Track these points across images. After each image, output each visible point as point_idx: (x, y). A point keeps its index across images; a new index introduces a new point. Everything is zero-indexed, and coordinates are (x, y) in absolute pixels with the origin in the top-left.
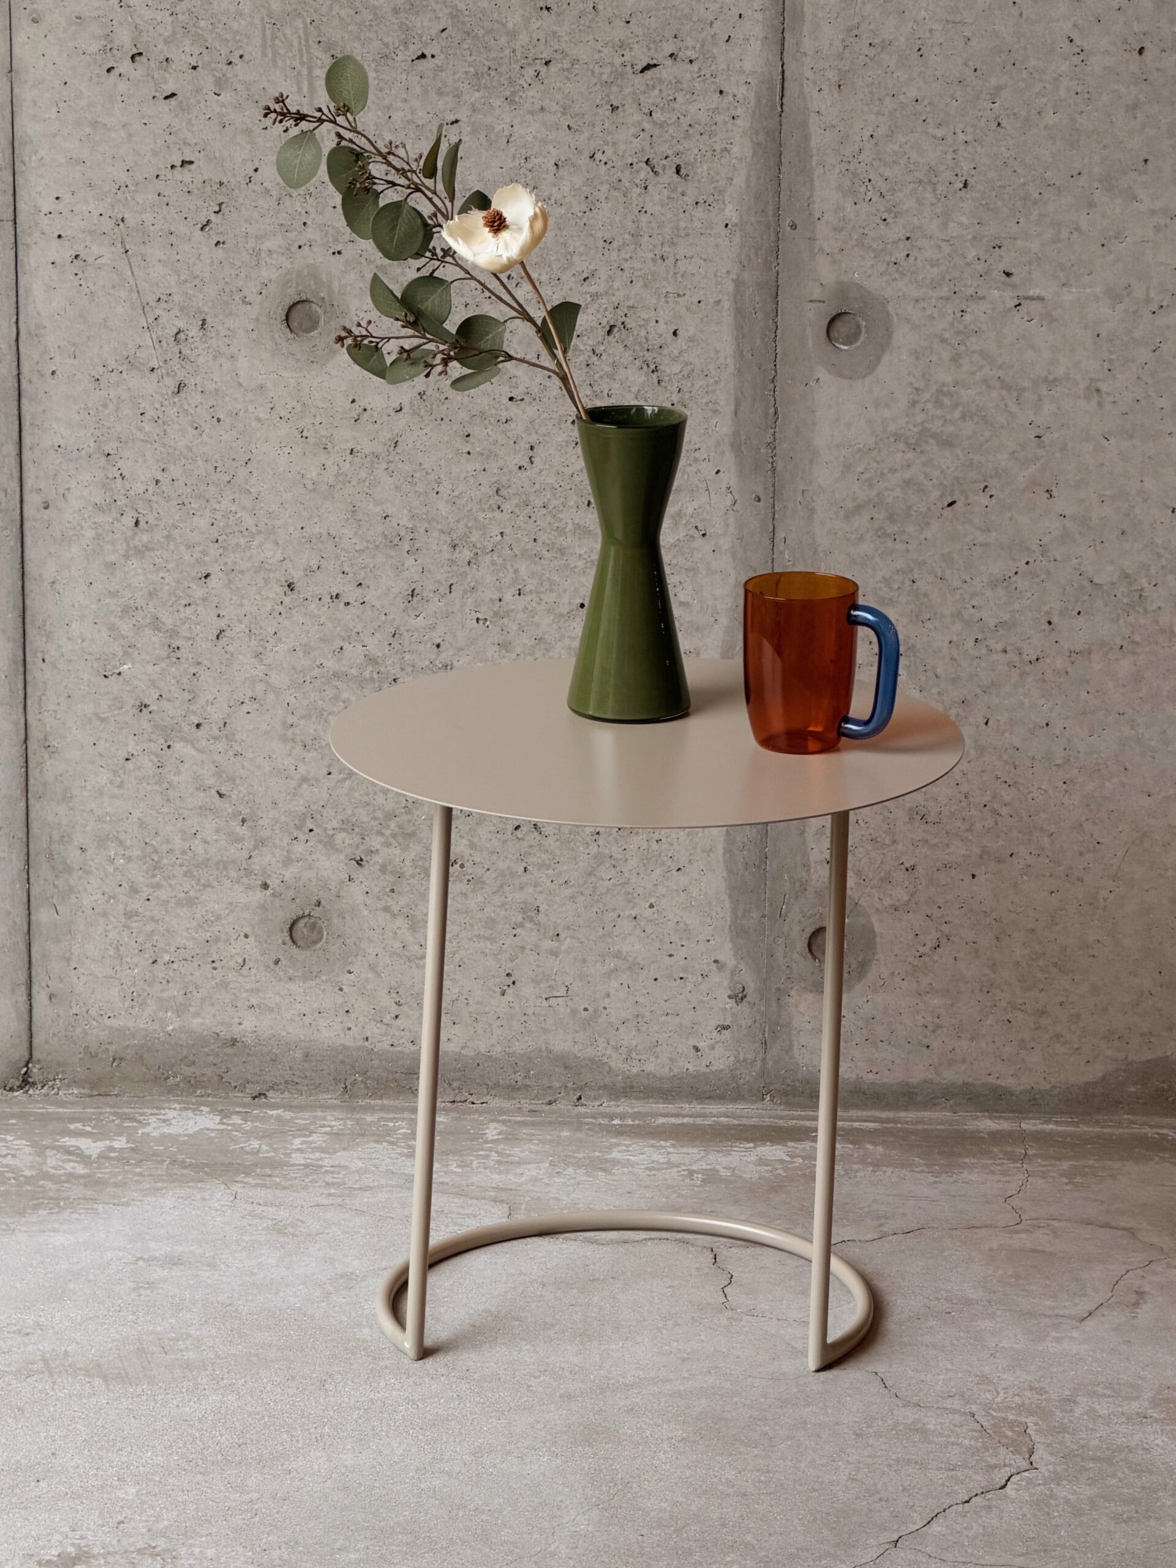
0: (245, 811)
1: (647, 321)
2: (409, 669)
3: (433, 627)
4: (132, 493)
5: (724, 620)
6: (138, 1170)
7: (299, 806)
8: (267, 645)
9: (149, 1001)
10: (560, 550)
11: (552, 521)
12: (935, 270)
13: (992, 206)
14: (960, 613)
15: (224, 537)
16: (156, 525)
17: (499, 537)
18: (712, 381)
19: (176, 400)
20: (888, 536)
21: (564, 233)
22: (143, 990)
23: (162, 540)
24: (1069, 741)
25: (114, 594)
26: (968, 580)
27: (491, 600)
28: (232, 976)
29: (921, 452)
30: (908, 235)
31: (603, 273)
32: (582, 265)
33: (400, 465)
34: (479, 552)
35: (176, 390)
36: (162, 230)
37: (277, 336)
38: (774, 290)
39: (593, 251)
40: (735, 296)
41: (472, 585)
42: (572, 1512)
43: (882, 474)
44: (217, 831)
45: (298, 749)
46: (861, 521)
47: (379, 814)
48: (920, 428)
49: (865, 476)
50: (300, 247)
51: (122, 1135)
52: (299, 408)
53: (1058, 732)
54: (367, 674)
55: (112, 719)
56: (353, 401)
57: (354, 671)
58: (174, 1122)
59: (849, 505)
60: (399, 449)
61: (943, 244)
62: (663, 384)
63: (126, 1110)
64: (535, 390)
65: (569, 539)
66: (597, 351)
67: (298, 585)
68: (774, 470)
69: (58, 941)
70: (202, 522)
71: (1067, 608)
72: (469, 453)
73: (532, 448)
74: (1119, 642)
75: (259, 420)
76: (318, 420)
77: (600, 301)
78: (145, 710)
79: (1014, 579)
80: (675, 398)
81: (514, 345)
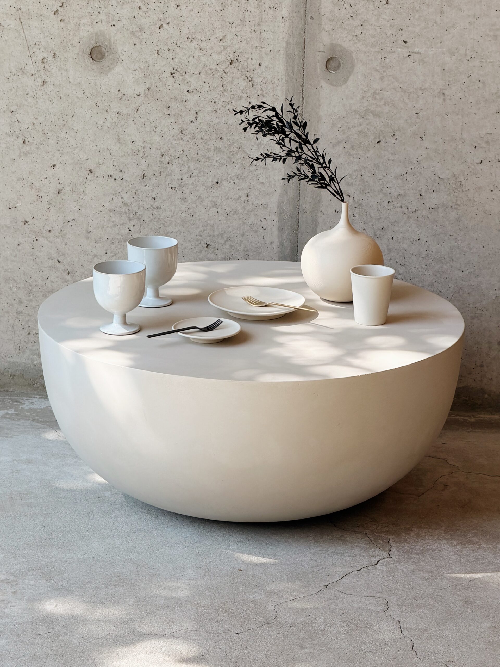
0: (70, 269)
1: (248, 58)
2: (142, 209)
3: (152, 191)
4: (22, 128)
5: (279, 191)
6: (18, 423)
8: (80, 196)
9: (26, 350)
10: (208, 158)
11: (205, 145)
12: (373, 40)
13: (399, 12)
14: (382, 190)
15: (62, 149)
16: (33, 143)
17: (182, 151)
18: (275, 85)
19: (42, 88)
20: (351, 155)
21: (212, 19)
22: (24, 345)
23: (35, 149)
24: (428, 247)
25: (13, 173)
26: (386, 175)
27: (178, 179)
29: (366, 119)
30: (362, 24)
31: (229, 37)
32: (219, 33)
33: (139, 119)
34: (173, 158)
35: (42, 84)
36: (37, 13)
37: (86, 61)
38: (303, 46)
39: (224, 28)
40: (286, 49)
41: (170, 172)
42: (190, 570)
43: (349, 128)
44: (57, 277)
45: (93, 242)
48: (366, 108)
49: (341, 129)
50: (97, 22)
51: (13, 408)
52: (96, 93)
53: (423, 243)
54: (123, 210)
55: (12, 228)
56: (119, 91)
57: (118, 209)
58: (35, 403)
59: (334, 141)
60: (139, 112)
61: (377, 28)
62: (254, 87)
63: (15, 398)
64: (198, 87)
65: (212, 154)
66: (226, 72)
67: (93, 171)
70: (52, 142)
71: (428, 189)
72: (169, 115)
73: (197, 113)
74: (451, 205)
75: (78, 98)
76: (104, 99)
77: (227, 49)
78: (26, 223)
79: (405, 175)
80: (259, 93)
81: (190, 67)
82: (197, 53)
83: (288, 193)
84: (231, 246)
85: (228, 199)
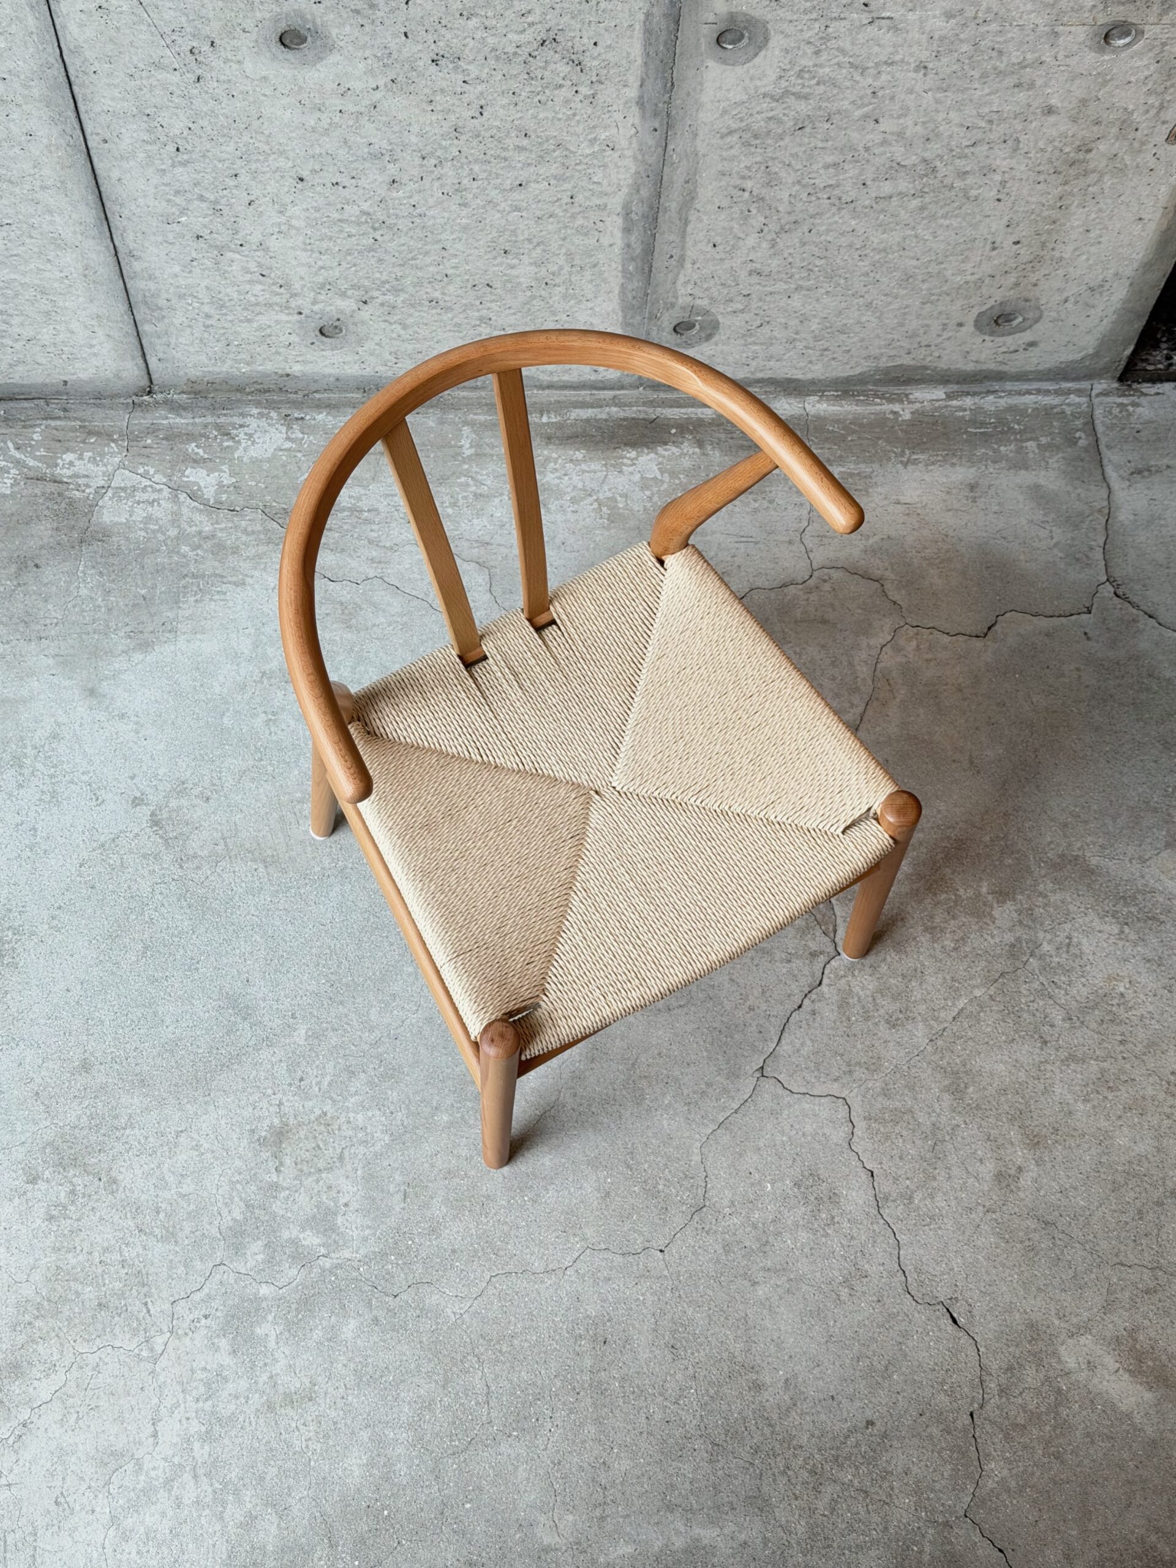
0: (281, 282)
1: (574, 37)
2: (394, 217)
3: (410, 197)
4: (171, 134)
5: (625, 190)
7: (321, 279)
8: (287, 207)
9: (227, 360)
10: (504, 158)
11: (498, 144)
14: (799, 181)
15: (247, 156)
16: (193, 151)
17: (458, 153)
18: (624, 69)
19: (197, 86)
22: (222, 356)
23: (198, 158)
24: (867, 238)
25: (167, 185)
26: (808, 165)
27: (453, 183)
28: (282, 350)
29: (783, 103)
31: (538, 10)
33: (379, 117)
34: (443, 160)
35: (196, 80)
37: (274, 50)
38: (676, 18)
40: (645, 22)
41: (438, 176)
43: (751, 115)
44: (263, 291)
45: (316, 255)
46: (735, 138)
47: (378, 282)
48: (784, 90)
49: (738, 116)
51: (225, 462)
53: (860, 234)
54: (363, 220)
55: (178, 243)
56: (339, 85)
57: (353, 219)
58: (256, 438)
59: (724, 130)
60: (378, 109)
62: (585, 72)
64: (484, 76)
65: (511, 153)
66: (533, 55)
67: (307, 179)
68: (668, 115)
69: (159, 337)
70: (228, 149)
71: (878, 177)
72: (432, 110)
73: (482, 107)
74: (913, 192)
75: (265, 95)
76: (312, 95)
77: (535, 26)
78: (201, 239)
79: (842, 164)
80: (594, 79)
81: (467, 51)
82: (479, 35)
83: (641, 192)
84: (544, 251)
85: (539, 201)
